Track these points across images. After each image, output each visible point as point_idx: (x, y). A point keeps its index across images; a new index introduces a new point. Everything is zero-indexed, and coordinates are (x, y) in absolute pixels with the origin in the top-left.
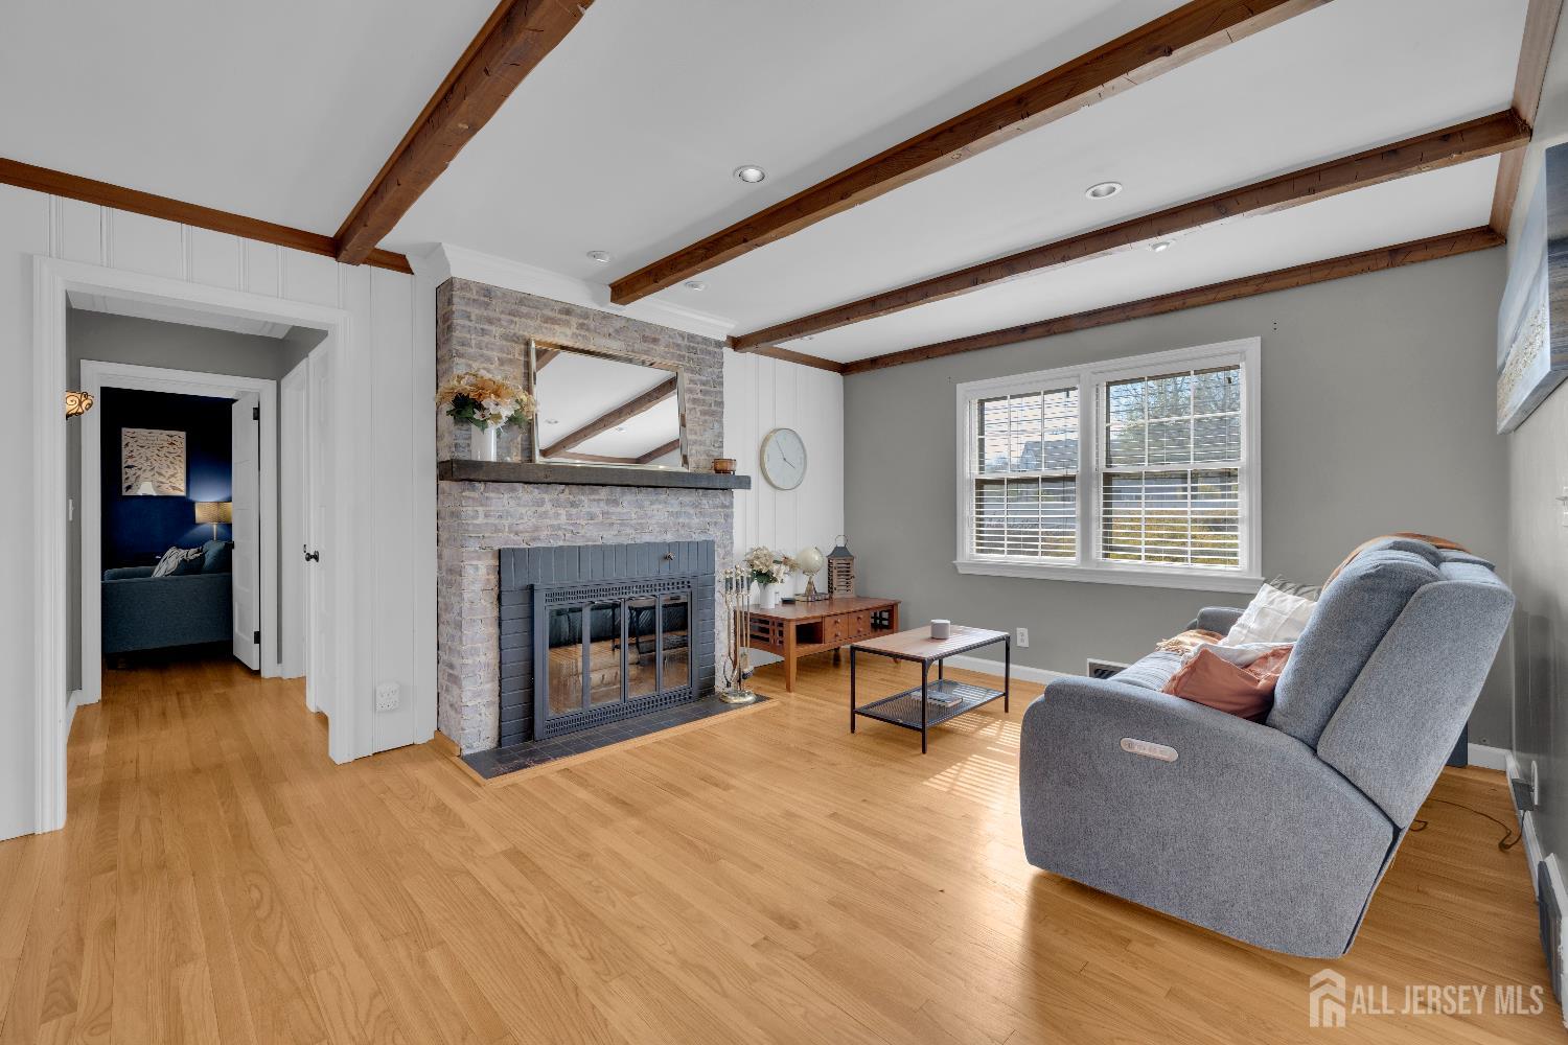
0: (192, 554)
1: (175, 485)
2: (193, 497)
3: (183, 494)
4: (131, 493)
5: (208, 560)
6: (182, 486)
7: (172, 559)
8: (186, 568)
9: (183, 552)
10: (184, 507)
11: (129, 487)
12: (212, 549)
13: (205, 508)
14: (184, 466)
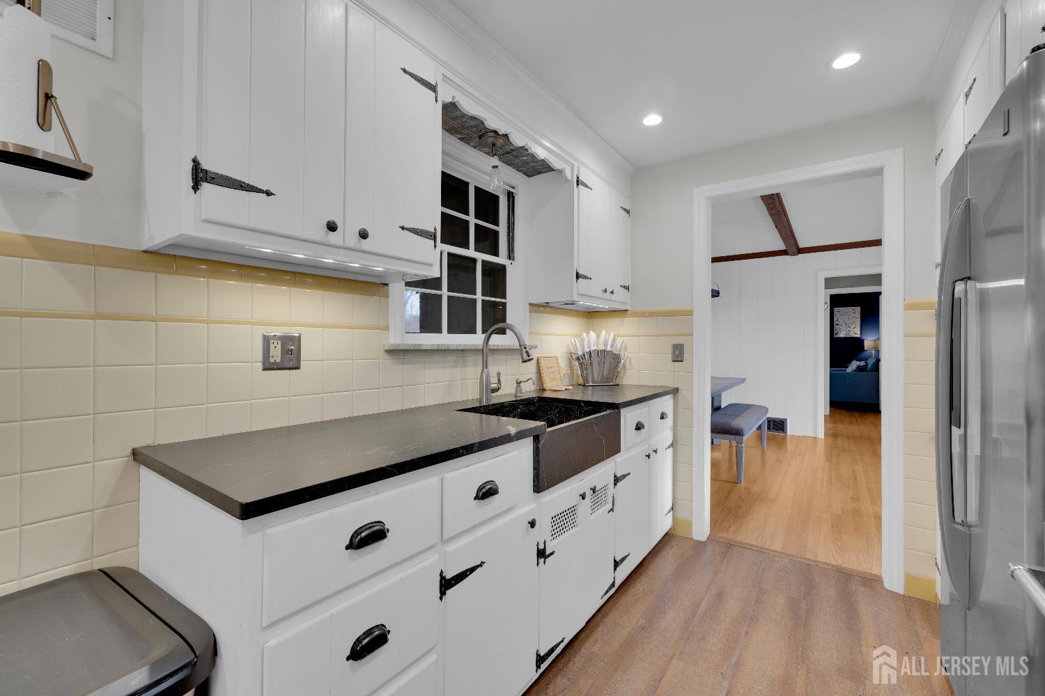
0: (862, 363)
1: (855, 332)
2: (863, 338)
3: (859, 336)
4: (837, 336)
5: (869, 366)
6: (859, 333)
7: (854, 365)
8: (859, 369)
9: (858, 363)
10: (859, 342)
11: (836, 334)
12: (871, 362)
13: (868, 343)
14: (859, 323)
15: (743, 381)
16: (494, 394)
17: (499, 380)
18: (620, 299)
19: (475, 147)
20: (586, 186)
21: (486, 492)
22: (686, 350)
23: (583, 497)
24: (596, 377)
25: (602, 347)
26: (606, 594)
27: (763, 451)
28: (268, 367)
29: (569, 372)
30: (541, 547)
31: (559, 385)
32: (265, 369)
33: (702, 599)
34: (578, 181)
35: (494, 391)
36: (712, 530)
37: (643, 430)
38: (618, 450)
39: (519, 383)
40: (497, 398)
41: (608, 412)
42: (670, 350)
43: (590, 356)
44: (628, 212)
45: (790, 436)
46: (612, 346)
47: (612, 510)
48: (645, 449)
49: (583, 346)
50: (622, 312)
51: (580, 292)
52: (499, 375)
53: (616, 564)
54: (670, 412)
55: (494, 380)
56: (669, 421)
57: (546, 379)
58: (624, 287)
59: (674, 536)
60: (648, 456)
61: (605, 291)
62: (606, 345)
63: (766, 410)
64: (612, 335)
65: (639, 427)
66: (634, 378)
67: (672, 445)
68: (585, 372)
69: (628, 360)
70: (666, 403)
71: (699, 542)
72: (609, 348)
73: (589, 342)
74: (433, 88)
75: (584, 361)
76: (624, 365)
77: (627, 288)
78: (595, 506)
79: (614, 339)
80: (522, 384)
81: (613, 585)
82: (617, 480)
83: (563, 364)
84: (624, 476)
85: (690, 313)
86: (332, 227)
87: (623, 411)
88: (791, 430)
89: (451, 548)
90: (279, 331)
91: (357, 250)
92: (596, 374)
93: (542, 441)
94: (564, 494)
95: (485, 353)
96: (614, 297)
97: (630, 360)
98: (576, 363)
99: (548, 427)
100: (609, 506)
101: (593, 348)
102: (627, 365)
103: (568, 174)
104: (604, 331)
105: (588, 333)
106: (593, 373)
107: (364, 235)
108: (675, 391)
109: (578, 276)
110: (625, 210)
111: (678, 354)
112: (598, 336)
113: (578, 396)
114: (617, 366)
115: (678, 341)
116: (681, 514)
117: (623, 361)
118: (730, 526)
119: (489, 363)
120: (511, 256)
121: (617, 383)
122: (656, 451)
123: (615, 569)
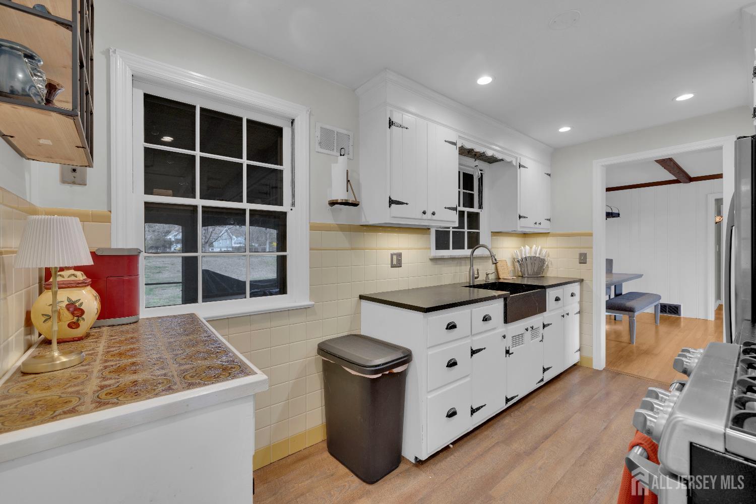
15: (640, 276)
16: (476, 280)
17: (478, 273)
18: (545, 227)
19: (465, 156)
20: (524, 167)
21: (486, 319)
22: (588, 256)
23: (527, 330)
24: (530, 272)
25: (533, 255)
26: (539, 382)
27: (657, 327)
28: (393, 266)
29: (513, 269)
30: (508, 349)
31: (507, 276)
32: (391, 267)
33: (596, 394)
34: (520, 166)
35: (476, 278)
36: (606, 365)
37: (560, 301)
38: (545, 311)
39: (487, 275)
40: (477, 282)
41: (539, 290)
42: (578, 257)
43: (526, 260)
44: (550, 175)
45: (683, 317)
46: (540, 254)
47: (542, 341)
48: (561, 312)
49: (521, 255)
50: (546, 234)
51: (521, 226)
52: (478, 270)
53: (545, 370)
54: (577, 293)
55: (476, 273)
56: (577, 298)
57: (500, 273)
58: (548, 220)
59: (580, 367)
60: (563, 316)
61: (536, 223)
62: (535, 253)
63: (659, 297)
64: (540, 247)
65: (557, 299)
66: (553, 273)
67: (579, 312)
68: (523, 269)
69: (550, 262)
70: (575, 288)
71: (598, 371)
72: (537, 256)
73: (525, 252)
74: (455, 144)
75: (522, 262)
76: (547, 265)
77: (549, 220)
78: (533, 336)
79: (541, 250)
80: (489, 275)
81: (542, 380)
82: (544, 326)
83: (509, 264)
84: (549, 325)
85: (591, 235)
86: (424, 213)
87: (548, 290)
88: (684, 313)
89: (475, 338)
90: (396, 252)
91: (431, 220)
92: (530, 270)
93: (508, 300)
94: (518, 327)
95: (471, 259)
96: (541, 226)
97: (552, 263)
98: (517, 264)
99: (511, 294)
100: (540, 338)
101: (528, 255)
102: (550, 265)
103: (514, 163)
104: (534, 246)
105: (524, 246)
106: (527, 270)
107: (434, 214)
108: (581, 281)
109: (520, 217)
110: (547, 174)
111: (583, 259)
112: (531, 248)
113: (519, 281)
114: (543, 266)
115: (583, 251)
116: (585, 354)
117: (546, 263)
118: (620, 365)
119: (474, 264)
120: (480, 207)
121: (543, 276)
122: (568, 314)
123: (544, 372)
